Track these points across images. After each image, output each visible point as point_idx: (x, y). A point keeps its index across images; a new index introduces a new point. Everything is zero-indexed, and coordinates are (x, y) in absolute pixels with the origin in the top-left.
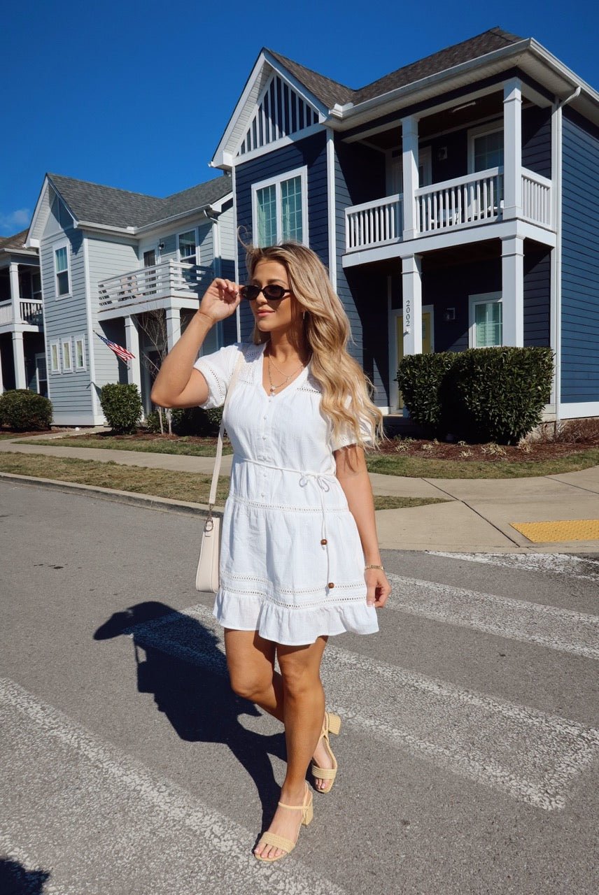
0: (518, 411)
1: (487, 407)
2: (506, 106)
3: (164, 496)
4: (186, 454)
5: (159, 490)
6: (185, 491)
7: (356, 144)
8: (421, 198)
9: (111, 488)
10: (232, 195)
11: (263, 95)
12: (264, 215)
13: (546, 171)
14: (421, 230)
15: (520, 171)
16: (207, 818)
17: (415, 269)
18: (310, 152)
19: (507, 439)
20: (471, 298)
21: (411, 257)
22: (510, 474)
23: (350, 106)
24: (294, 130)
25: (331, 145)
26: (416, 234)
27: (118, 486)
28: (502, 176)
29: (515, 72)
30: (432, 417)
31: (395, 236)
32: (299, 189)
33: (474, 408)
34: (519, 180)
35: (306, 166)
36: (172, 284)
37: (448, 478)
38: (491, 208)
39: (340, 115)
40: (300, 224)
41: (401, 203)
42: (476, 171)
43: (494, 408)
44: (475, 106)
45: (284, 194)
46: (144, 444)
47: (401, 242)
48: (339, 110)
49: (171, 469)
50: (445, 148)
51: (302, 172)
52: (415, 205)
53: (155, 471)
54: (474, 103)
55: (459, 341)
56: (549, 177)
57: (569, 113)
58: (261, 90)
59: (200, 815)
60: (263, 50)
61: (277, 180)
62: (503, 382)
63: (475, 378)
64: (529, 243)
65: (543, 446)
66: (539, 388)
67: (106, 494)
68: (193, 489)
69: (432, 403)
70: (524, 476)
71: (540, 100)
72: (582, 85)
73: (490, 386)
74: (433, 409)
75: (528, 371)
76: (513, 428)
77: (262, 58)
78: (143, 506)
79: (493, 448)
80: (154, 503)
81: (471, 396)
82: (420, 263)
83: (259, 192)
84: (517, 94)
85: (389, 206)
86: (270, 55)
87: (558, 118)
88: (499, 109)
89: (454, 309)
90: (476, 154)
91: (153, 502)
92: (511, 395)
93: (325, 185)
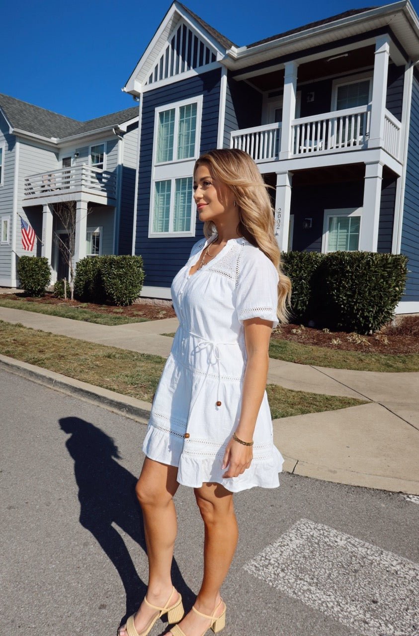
0: (379, 307)
1: (353, 302)
2: (377, 57)
3: (68, 375)
4: (86, 320)
5: (62, 364)
6: (89, 368)
7: (242, 82)
8: (296, 127)
9: (13, 356)
10: (139, 119)
11: (171, 38)
12: (164, 130)
14: (295, 153)
15: (385, 112)
17: (288, 183)
20: (326, 211)
21: (285, 173)
23: (244, 49)
25: (224, 80)
26: (291, 155)
30: (299, 305)
31: (272, 156)
32: (195, 113)
33: (341, 301)
34: (383, 119)
35: (202, 95)
37: (335, 367)
39: (235, 56)
40: (193, 140)
41: (278, 131)
42: (338, 109)
43: (359, 303)
44: (347, 57)
45: (182, 116)
46: (50, 308)
47: (276, 161)
49: (74, 337)
50: (313, 93)
51: (199, 100)
52: (291, 132)
53: (59, 338)
54: (346, 55)
55: (313, 245)
56: (400, 120)
58: (170, 34)
60: (175, 1)
61: (176, 106)
62: (369, 281)
63: (345, 276)
66: (397, 289)
67: (7, 364)
68: (97, 366)
69: (302, 293)
73: (356, 284)
74: (301, 299)
75: (390, 274)
76: (372, 322)
77: (174, 8)
78: (44, 384)
79: (356, 338)
80: (56, 383)
81: (338, 290)
82: (291, 178)
83: (161, 114)
84: (386, 47)
85: (268, 132)
86: (181, 6)
87: (410, 74)
89: (311, 219)
90: (338, 99)
91: (56, 381)
92: (375, 293)
93: (217, 112)
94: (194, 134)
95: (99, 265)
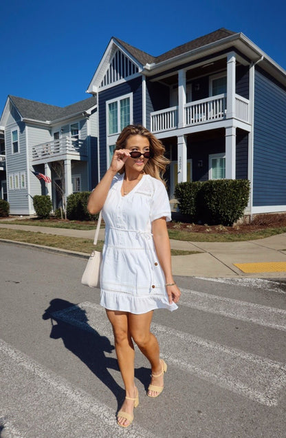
0: (233, 210)
1: (218, 208)
2: (228, 65)
4: (74, 229)
6: (75, 246)
7: (156, 82)
8: (187, 108)
9: (40, 244)
10: (97, 106)
11: (112, 59)
12: (111, 116)
13: (247, 96)
14: (187, 123)
15: (235, 95)
16: (101, 408)
17: (184, 142)
18: (134, 86)
19: (228, 223)
20: (210, 156)
21: (182, 136)
22: (230, 240)
23: (153, 64)
24: (127, 76)
25: (144, 83)
26: (185, 125)
27: (43, 244)
28: (226, 98)
29: (233, 49)
30: (191, 212)
31: (175, 126)
32: (129, 104)
33: (212, 208)
34: (234, 100)
35: (132, 93)
36: (67, 148)
37: (201, 241)
38: (221, 113)
39: (149, 68)
40: (129, 120)
41: (177, 110)
42: (213, 95)
43: (222, 208)
45: (121, 106)
46: (54, 224)
47: (177, 129)
48: (148, 66)
49: (68, 236)
50: (199, 85)
51: (130, 95)
52: (184, 112)
53: (60, 237)
54: (212, 64)
55: (204, 176)
56: (248, 99)
57: (258, 68)
58: (111, 57)
59: (97, 407)
60: (112, 38)
61: (118, 99)
62: (226, 196)
63: (213, 194)
64: (238, 130)
65: (245, 226)
66: (243, 199)
67: (37, 247)
68: (79, 245)
69: (192, 205)
70: (237, 241)
71: (244, 62)
72: (264, 55)
73: (220, 198)
74: (192, 208)
75: (238, 191)
76: (230, 218)
77: (112, 42)
79: (221, 227)
81: (210, 202)
82: (186, 139)
83: (110, 105)
84: (234, 59)
85: (172, 112)
86: (116, 40)
87: (252, 70)
88: (225, 66)
89: (202, 161)
90: (213, 87)
91: (61, 252)
92: (229, 202)
93: (141, 102)
94: (129, 116)
95: (80, 197)
